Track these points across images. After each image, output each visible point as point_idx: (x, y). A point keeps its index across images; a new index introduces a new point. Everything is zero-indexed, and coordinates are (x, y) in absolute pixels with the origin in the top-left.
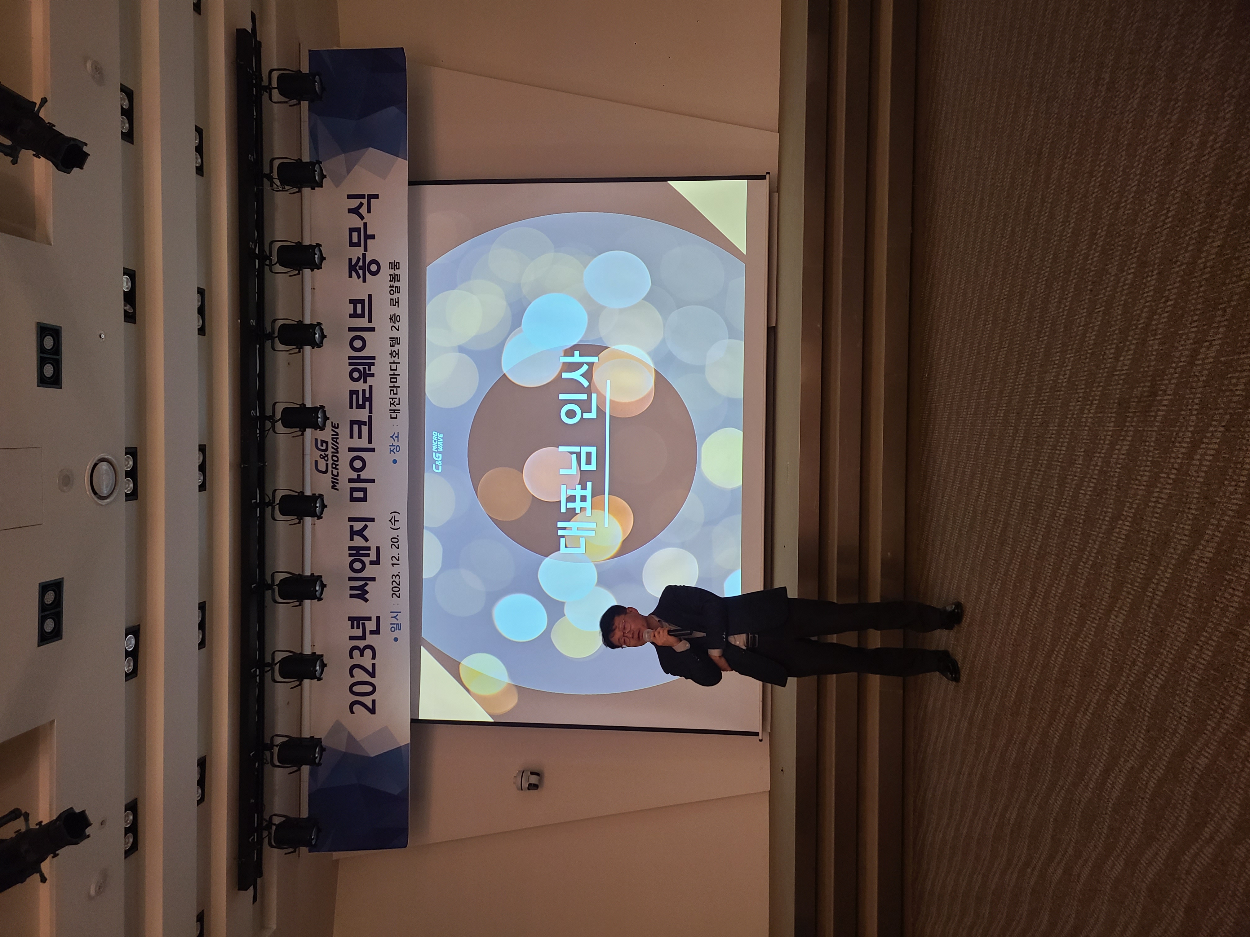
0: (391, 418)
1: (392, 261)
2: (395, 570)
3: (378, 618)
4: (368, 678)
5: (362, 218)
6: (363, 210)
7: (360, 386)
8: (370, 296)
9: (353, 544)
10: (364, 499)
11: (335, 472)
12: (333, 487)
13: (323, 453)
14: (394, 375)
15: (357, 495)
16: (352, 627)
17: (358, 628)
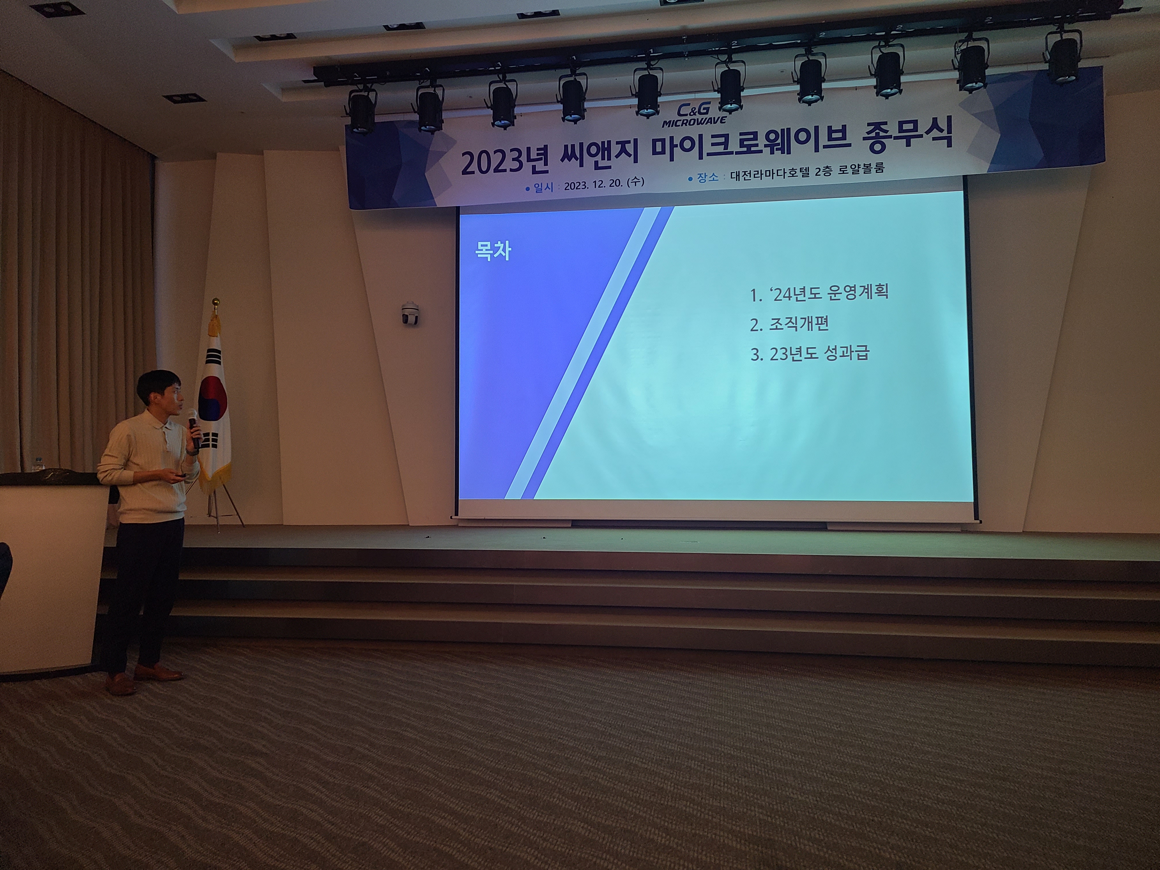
0: (732, 173)
1: (884, 165)
2: (590, 185)
3: (547, 172)
4: (493, 166)
5: (927, 133)
6: (935, 133)
7: (762, 141)
8: (849, 145)
9: (613, 144)
10: (655, 153)
11: (679, 123)
12: (665, 122)
13: (697, 110)
14: (773, 174)
15: (659, 145)
16: (538, 149)
17: (538, 154)
